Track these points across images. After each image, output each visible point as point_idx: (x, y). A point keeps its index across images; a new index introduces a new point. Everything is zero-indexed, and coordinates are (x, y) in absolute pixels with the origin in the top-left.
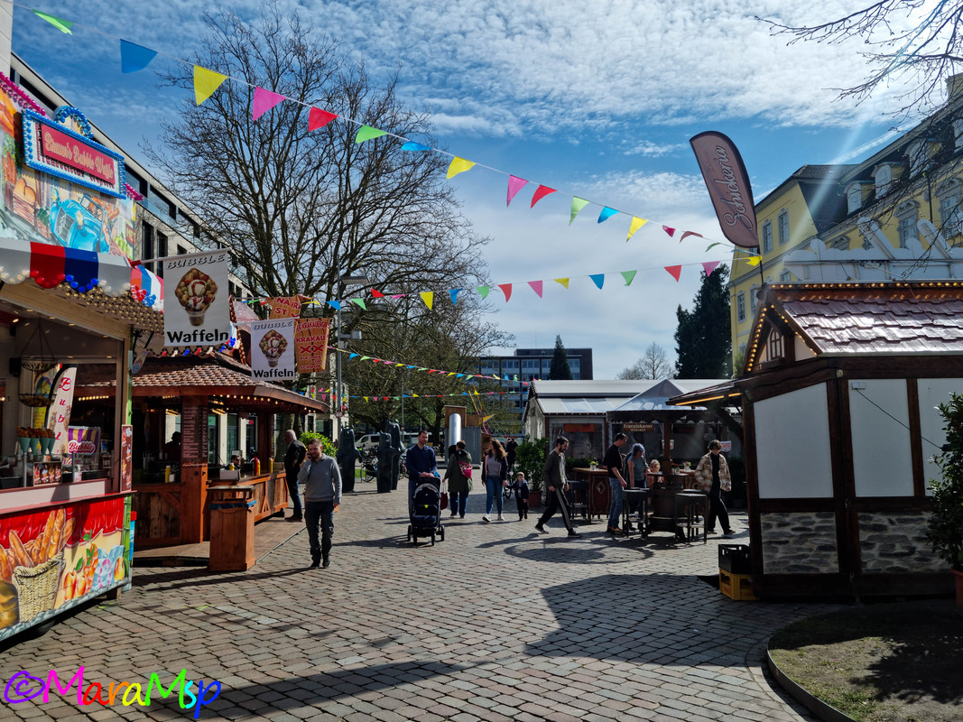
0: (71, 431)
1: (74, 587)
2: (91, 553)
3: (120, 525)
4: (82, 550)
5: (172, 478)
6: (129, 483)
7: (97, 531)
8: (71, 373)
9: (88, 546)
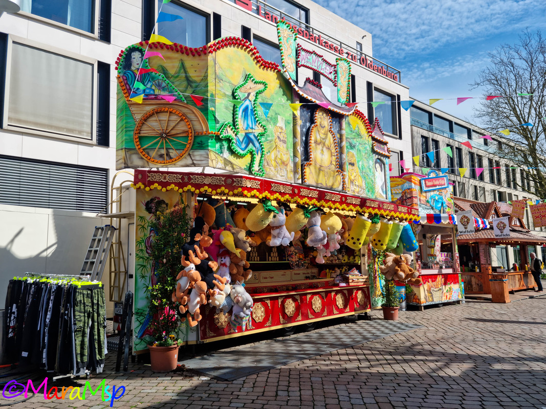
0: (441, 254)
1: (447, 296)
2: (450, 288)
3: (458, 282)
4: (448, 287)
5: (478, 271)
6: (459, 270)
7: (451, 283)
8: (439, 237)
9: (449, 286)
